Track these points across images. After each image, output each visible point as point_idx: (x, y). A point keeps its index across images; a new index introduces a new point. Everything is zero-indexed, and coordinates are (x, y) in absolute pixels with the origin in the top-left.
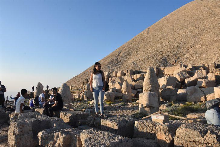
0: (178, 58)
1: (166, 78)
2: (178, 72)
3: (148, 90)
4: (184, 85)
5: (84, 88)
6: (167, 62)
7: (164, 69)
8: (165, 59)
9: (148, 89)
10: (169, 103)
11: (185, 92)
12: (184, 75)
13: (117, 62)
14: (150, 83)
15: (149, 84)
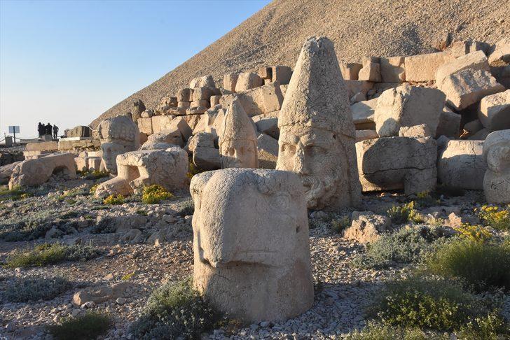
0: (460, 28)
1: (398, 96)
2: (454, 70)
3: (298, 147)
4: (473, 124)
5: (100, 132)
6: (417, 40)
7: (402, 61)
8: (412, 33)
9: (298, 139)
10: (395, 209)
11: (479, 151)
12: (475, 83)
13: (256, 47)
14: (309, 112)
15: (302, 118)
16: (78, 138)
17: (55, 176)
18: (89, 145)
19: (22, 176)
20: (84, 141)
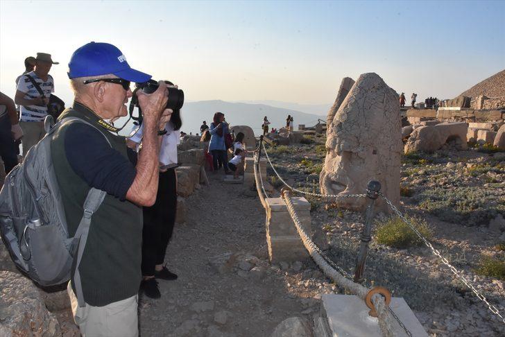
16: (459, 108)
17: (447, 144)
18: (469, 115)
19: (418, 141)
20: (464, 112)
